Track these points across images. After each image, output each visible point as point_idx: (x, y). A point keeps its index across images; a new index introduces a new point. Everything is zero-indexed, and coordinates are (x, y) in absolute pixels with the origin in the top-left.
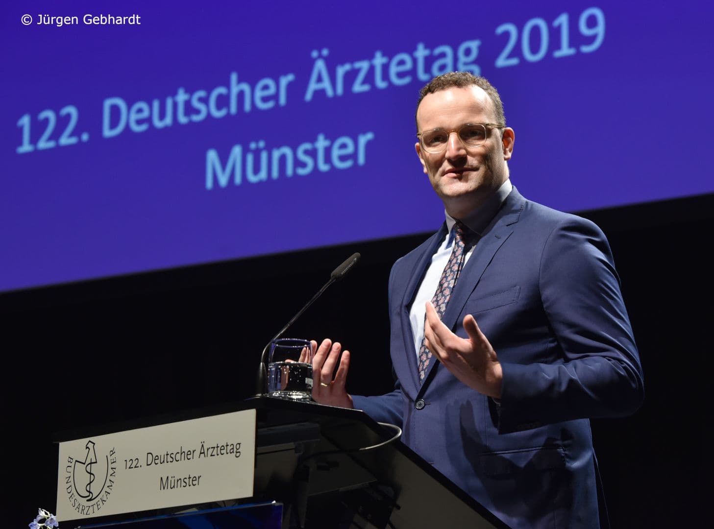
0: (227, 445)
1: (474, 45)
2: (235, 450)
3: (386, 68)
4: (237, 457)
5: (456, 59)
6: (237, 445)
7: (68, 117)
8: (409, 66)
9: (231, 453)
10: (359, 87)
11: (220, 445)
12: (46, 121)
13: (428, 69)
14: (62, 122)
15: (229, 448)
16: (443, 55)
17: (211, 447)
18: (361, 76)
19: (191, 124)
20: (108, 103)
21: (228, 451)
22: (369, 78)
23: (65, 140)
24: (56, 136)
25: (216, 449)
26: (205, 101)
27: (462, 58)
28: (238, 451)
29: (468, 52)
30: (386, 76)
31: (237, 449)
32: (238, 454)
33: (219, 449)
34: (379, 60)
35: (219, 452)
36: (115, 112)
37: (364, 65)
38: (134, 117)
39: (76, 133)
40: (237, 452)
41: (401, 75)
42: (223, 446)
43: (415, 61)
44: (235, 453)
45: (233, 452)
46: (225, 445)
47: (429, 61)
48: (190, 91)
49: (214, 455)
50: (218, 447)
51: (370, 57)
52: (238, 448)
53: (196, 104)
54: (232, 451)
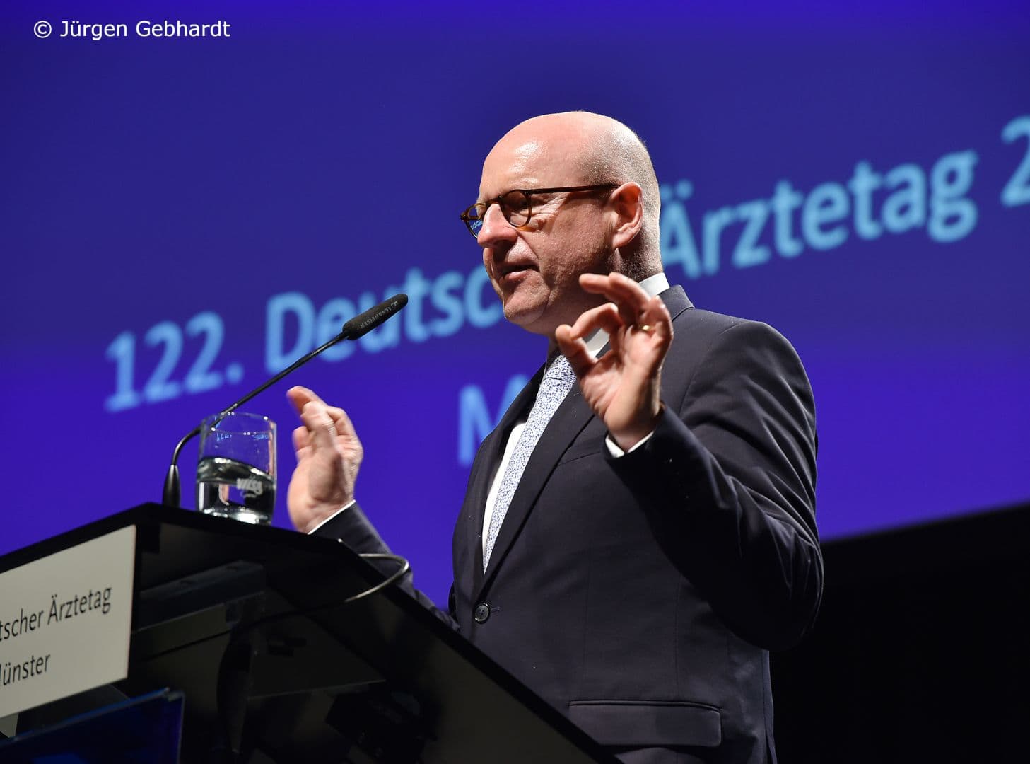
0: (91, 595)
1: (963, 163)
2: (102, 600)
3: (797, 216)
4: (104, 613)
5: (929, 192)
6: (105, 591)
7: (202, 337)
8: (840, 209)
9: (96, 607)
10: (747, 255)
11: (80, 598)
12: (162, 347)
13: (876, 213)
14: (193, 346)
15: (94, 599)
16: (904, 186)
17: (65, 602)
18: (751, 233)
19: (434, 341)
20: (278, 306)
21: (92, 605)
22: (767, 237)
23: (199, 381)
24: (180, 373)
25: (73, 604)
26: (458, 293)
27: (941, 189)
28: (107, 602)
29: (952, 177)
30: (797, 230)
31: (105, 599)
32: (107, 607)
33: (78, 603)
34: (785, 200)
35: (78, 610)
36: (291, 322)
37: (755, 212)
38: (328, 330)
39: (219, 365)
40: (105, 605)
41: (826, 227)
42: (85, 598)
43: (852, 199)
44: (102, 606)
45: (99, 605)
46: (87, 595)
47: (879, 198)
48: (431, 275)
49: (70, 616)
50: (76, 600)
51: (767, 194)
52: (106, 596)
53: (443, 300)
54: (97, 604)
